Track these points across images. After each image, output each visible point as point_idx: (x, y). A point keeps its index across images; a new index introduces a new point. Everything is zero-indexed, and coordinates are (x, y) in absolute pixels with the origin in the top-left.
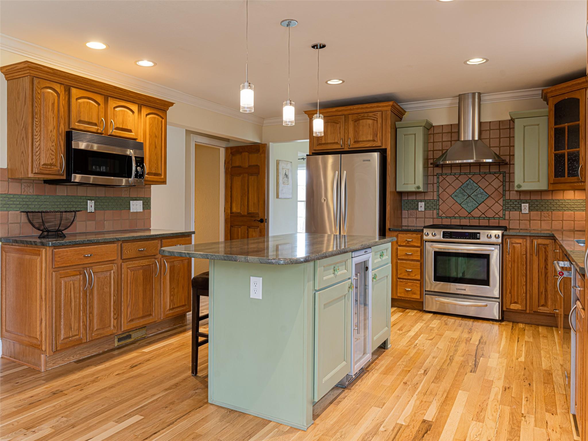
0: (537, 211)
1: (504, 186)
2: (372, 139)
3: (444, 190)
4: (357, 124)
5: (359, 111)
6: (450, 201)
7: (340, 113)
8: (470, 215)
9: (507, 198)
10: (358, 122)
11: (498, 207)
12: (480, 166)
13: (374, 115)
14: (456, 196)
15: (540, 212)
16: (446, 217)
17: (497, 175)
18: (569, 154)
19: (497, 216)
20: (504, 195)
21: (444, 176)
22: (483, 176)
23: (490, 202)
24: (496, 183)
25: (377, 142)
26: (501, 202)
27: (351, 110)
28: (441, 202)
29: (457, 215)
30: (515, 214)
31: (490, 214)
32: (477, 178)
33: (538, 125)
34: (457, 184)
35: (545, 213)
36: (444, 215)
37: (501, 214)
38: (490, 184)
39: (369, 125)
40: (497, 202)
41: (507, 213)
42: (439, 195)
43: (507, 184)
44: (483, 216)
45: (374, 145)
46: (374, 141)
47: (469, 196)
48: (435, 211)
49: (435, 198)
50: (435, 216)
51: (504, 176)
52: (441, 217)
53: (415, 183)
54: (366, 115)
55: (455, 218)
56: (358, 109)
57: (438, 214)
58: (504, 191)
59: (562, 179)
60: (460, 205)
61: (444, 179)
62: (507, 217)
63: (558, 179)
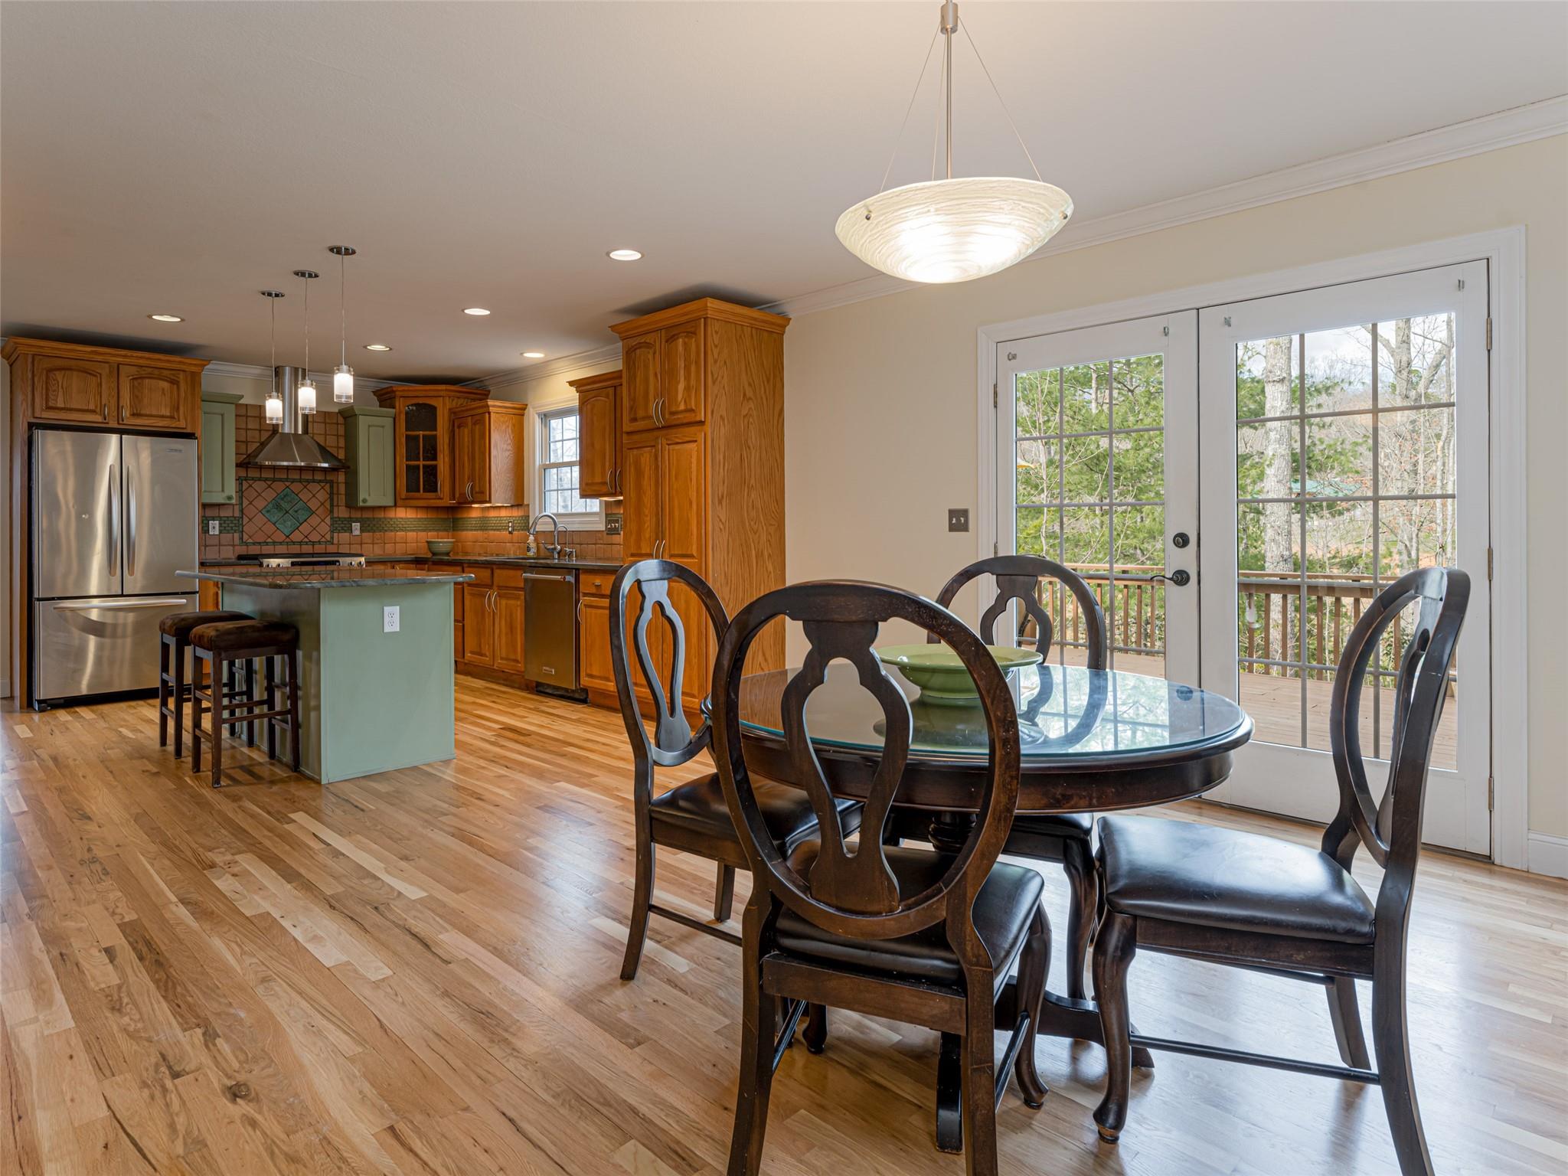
0: (369, 531)
1: (332, 500)
2: (168, 414)
3: (251, 503)
4: (139, 384)
5: (142, 362)
6: (259, 520)
7: (99, 358)
8: (288, 540)
9: (335, 515)
10: (139, 381)
11: (324, 528)
12: (300, 470)
13: (174, 375)
14: (268, 511)
15: (372, 534)
16: (254, 544)
17: (322, 484)
18: (424, 466)
19: (323, 540)
20: (332, 512)
21: (251, 482)
22: (305, 484)
23: (314, 520)
24: (322, 496)
25: (179, 420)
26: (328, 520)
27: (125, 356)
28: (246, 520)
29: (269, 540)
30: (344, 536)
31: (315, 537)
32: (296, 487)
33: (383, 427)
34: (270, 495)
35: (378, 534)
36: (250, 541)
37: (328, 537)
38: (314, 496)
39: (163, 390)
40: (323, 521)
41: (335, 535)
42: (242, 511)
43: (335, 497)
44: (306, 540)
45: (173, 426)
46: (172, 417)
47: (287, 512)
48: (237, 535)
49: (237, 514)
50: (237, 541)
51: (332, 487)
52: (247, 544)
53: (223, 491)
54: (156, 372)
55: (267, 544)
56: (141, 358)
57: (241, 538)
58: (332, 506)
59: (417, 494)
60: (274, 524)
61: (251, 486)
62: (335, 541)
63: (412, 494)
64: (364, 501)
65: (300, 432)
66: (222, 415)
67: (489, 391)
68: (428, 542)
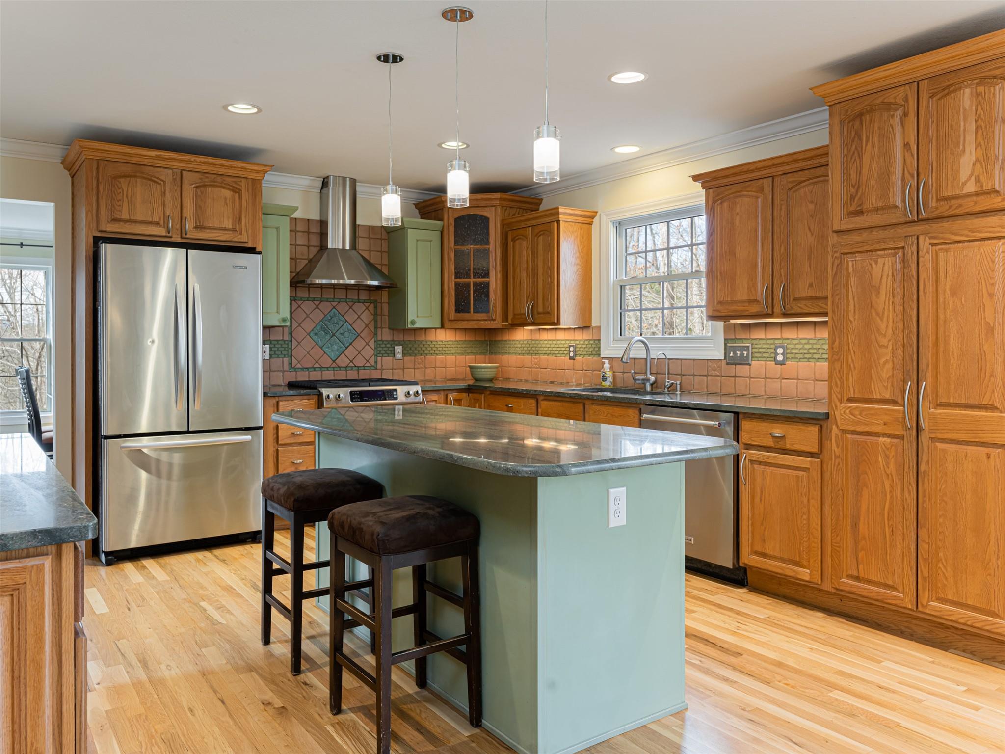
0: (410, 356)
1: (376, 321)
2: (230, 226)
3: (299, 326)
4: (202, 193)
5: (205, 168)
6: (308, 343)
7: (163, 163)
8: (334, 365)
9: (379, 338)
10: (202, 189)
11: (368, 352)
12: (347, 289)
13: (235, 182)
14: (316, 334)
15: (413, 357)
16: (302, 369)
17: (367, 305)
18: (475, 284)
19: (368, 364)
20: (376, 334)
21: (300, 302)
22: (351, 304)
23: (359, 344)
24: (366, 317)
25: (241, 234)
26: (372, 343)
27: (188, 161)
28: (295, 343)
29: (317, 365)
30: (388, 360)
31: (360, 362)
32: (343, 307)
33: (431, 241)
34: (318, 316)
35: (419, 359)
36: (299, 366)
37: (372, 361)
38: (359, 317)
39: (226, 199)
40: (367, 344)
41: (379, 359)
42: (291, 334)
43: (379, 317)
44: (351, 365)
45: (235, 239)
46: (234, 230)
47: (334, 335)
48: (286, 360)
49: (287, 338)
50: (286, 367)
51: (375, 307)
52: (295, 369)
53: (278, 312)
54: (219, 179)
55: (314, 369)
56: (204, 163)
57: (291, 364)
58: (376, 328)
59: (466, 315)
60: (321, 348)
61: (299, 307)
62: (379, 366)
63: (460, 315)
64: (413, 322)
65: (347, 247)
66: (278, 229)
67: (542, 200)
68: (471, 367)
